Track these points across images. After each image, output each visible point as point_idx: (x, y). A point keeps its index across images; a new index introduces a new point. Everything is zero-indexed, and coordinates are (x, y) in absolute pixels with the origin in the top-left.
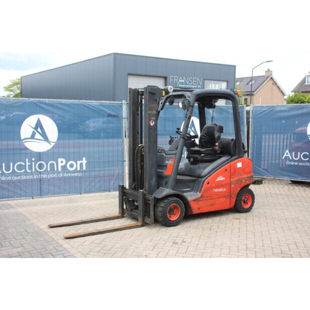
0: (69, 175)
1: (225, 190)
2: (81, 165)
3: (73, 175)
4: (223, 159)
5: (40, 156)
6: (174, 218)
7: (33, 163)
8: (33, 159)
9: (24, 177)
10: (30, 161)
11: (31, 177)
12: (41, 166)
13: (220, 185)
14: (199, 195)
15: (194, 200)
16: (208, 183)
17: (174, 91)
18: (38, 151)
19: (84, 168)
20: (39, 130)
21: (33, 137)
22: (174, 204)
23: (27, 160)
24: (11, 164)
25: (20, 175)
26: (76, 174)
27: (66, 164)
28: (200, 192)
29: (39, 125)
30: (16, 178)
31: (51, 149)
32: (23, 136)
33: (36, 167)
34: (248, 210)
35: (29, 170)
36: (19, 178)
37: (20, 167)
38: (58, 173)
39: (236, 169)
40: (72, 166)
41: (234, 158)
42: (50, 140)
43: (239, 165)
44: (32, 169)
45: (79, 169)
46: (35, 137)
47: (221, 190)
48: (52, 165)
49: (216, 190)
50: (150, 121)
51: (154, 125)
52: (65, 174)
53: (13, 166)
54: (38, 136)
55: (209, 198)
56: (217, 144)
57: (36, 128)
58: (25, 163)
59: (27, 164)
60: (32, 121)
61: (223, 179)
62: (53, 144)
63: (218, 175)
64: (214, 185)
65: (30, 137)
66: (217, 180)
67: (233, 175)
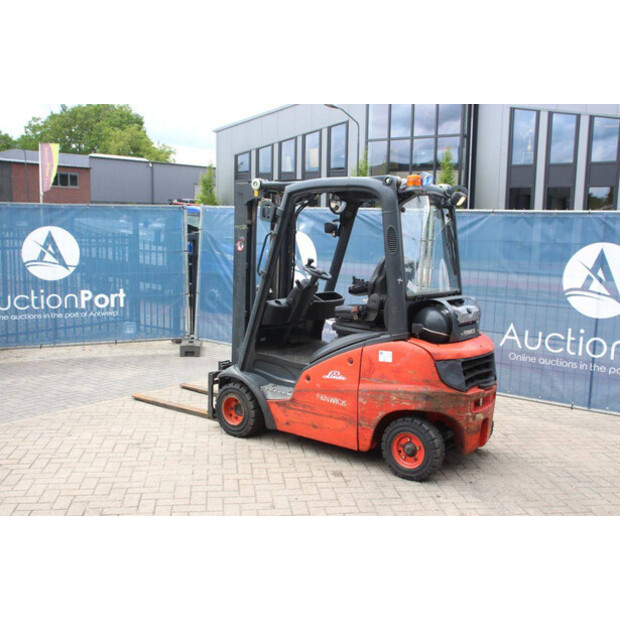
13: (332, 389)
16: (308, 378)
39: (374, 364)
43: (386, 357)
47: (334, 401)
49: (323, 398)
55: (309, 410)
61: (342, 378)
63: (332, 367)
64: (318, 385)
66: (327, 377)
67: (365, 376)
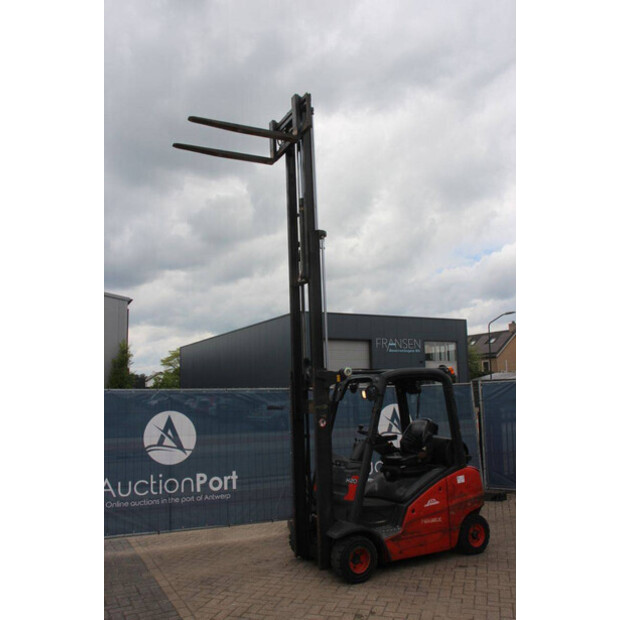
0: (213, 497)
1: (440, 520)
2: (230, 481)
3: (217, 497)
4: (436, 471)
5: (170, 471)
6: (361, 570)
7: (161, 481)
8: (161, 476)
9: (147, 503)
10: (157, 479)
11: (157, 502)
12: (171, 485)
13: (433, 512)
14: (399, 530)
15: (393, 539)
16: (413, 511)
17: (354, 373)
18: (167, 463)
19: (234, 487)
20: (170, 433)
21: (161, 443)
22: (359, 547)
23: (152, 477)
24: (130, 483)
25: (142, 498)
26: (222, 496)
27: (208, 481)
28: (401, 526)
29: (169, 425)
30: (135, 504)
31: (186, 460)
32: (147, 443)
33: (163, 487)
34: (480, 550)
35: (155, 491)
36: (140, 503)
37: (142, 487)
38: (196, 494)
39: (455, 486)
40: (216, 484)
41: (452, 468)
42: (185, 447)
43: (461, 479)
44: (158, 490)
45: (226, 488)
46: (164, 444)
47: (434, 520)
48: (188, 483)
49: (426, 521)
50: (318, 419)
51: (324, 427)
52: (207, 497)
53: (133, 486)
54: (168, 442)
55: (416, 534)
56: (424, 448)
57: (165, 431)
58: (149, 481)
59: (152, 482)
60: (159, 420)
61: (437, 502)
62: (189, 453)
63: (429, 497)
64: (422, 514)
65: (156, 443)
66: (427, 505)
67: (452, 496)
